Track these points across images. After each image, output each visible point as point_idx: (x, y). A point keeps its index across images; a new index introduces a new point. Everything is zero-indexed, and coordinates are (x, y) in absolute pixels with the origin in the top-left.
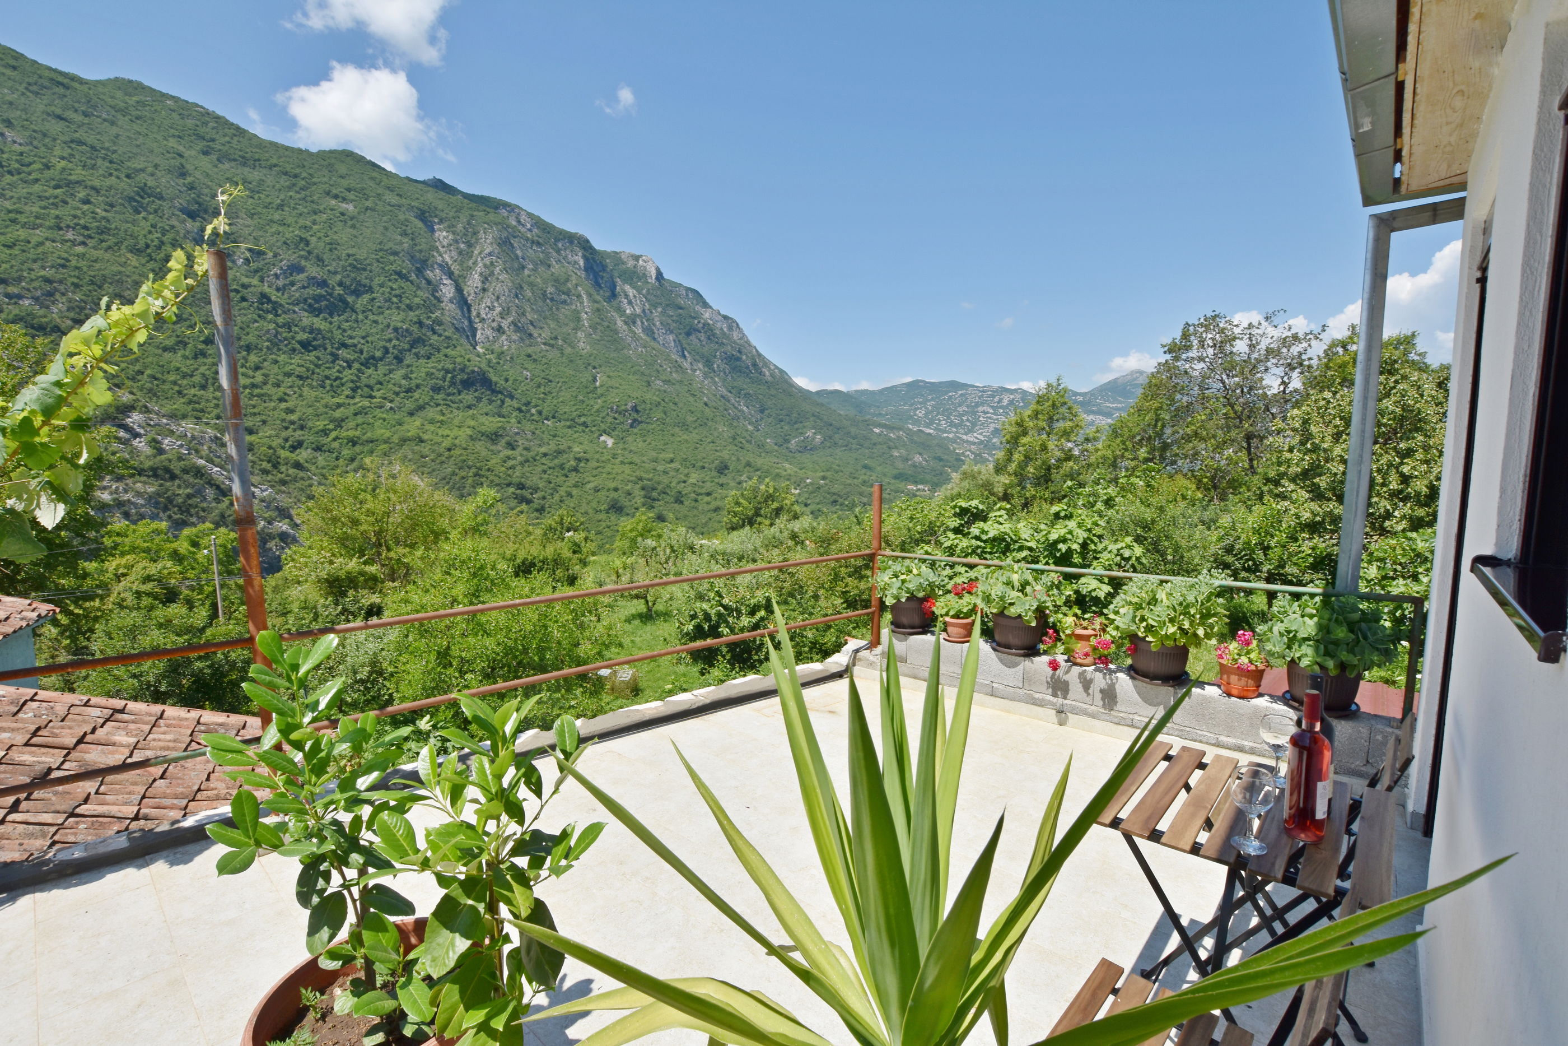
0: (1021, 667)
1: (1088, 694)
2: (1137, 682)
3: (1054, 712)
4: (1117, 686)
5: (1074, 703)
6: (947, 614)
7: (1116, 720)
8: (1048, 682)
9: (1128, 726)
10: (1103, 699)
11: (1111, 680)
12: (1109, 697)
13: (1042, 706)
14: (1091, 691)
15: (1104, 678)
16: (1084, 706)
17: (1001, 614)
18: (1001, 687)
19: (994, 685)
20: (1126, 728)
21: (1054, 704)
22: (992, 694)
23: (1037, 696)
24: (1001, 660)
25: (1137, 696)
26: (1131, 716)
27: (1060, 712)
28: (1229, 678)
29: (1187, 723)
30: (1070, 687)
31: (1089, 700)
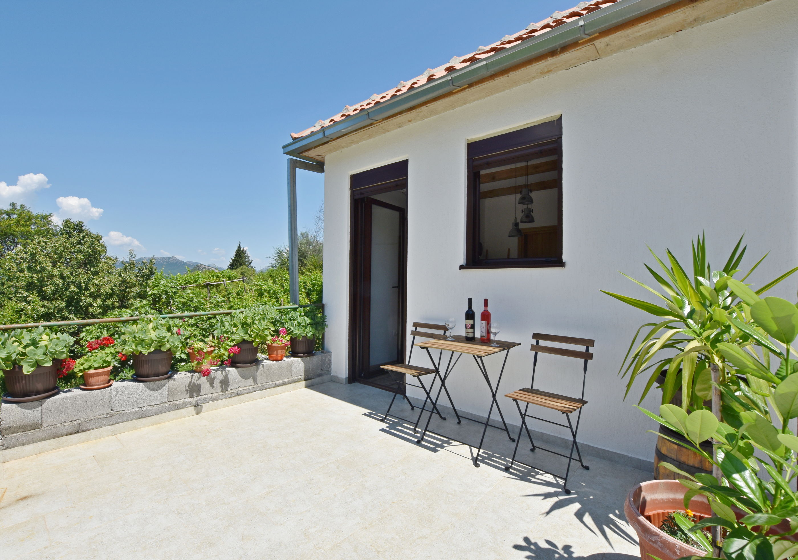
0: (166, 387)
1: (213, 387)
2: (240, 369)
3: (193, 408)
4: (229, 376)
5: (204, 396)
6: (90, 368)
7: (229, 396)
8: (186, 390)
9: (236, 396)
10: (222, 387)
11: (226, 373)
12: (225, 383)
13: (183, 408)
14: (214, 385)
15: (222, 373)
16: (211, 395)
17: (157, 351)
18: (149, 408)
19: (143, 409)
20: (236, 398)
21: (190, 403)
22: (143, 416)
23: (178, 402)
24: (149, 388)
25: (239, 377)
26: (237, 390)
27: (196, 406)
28: (277, 352)
29: (263, 382)
30: (202, 387)
31: (213, 390)
